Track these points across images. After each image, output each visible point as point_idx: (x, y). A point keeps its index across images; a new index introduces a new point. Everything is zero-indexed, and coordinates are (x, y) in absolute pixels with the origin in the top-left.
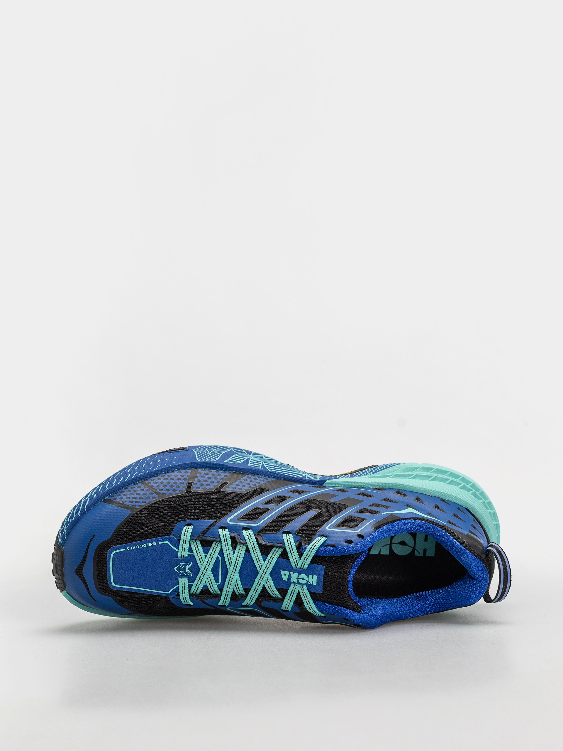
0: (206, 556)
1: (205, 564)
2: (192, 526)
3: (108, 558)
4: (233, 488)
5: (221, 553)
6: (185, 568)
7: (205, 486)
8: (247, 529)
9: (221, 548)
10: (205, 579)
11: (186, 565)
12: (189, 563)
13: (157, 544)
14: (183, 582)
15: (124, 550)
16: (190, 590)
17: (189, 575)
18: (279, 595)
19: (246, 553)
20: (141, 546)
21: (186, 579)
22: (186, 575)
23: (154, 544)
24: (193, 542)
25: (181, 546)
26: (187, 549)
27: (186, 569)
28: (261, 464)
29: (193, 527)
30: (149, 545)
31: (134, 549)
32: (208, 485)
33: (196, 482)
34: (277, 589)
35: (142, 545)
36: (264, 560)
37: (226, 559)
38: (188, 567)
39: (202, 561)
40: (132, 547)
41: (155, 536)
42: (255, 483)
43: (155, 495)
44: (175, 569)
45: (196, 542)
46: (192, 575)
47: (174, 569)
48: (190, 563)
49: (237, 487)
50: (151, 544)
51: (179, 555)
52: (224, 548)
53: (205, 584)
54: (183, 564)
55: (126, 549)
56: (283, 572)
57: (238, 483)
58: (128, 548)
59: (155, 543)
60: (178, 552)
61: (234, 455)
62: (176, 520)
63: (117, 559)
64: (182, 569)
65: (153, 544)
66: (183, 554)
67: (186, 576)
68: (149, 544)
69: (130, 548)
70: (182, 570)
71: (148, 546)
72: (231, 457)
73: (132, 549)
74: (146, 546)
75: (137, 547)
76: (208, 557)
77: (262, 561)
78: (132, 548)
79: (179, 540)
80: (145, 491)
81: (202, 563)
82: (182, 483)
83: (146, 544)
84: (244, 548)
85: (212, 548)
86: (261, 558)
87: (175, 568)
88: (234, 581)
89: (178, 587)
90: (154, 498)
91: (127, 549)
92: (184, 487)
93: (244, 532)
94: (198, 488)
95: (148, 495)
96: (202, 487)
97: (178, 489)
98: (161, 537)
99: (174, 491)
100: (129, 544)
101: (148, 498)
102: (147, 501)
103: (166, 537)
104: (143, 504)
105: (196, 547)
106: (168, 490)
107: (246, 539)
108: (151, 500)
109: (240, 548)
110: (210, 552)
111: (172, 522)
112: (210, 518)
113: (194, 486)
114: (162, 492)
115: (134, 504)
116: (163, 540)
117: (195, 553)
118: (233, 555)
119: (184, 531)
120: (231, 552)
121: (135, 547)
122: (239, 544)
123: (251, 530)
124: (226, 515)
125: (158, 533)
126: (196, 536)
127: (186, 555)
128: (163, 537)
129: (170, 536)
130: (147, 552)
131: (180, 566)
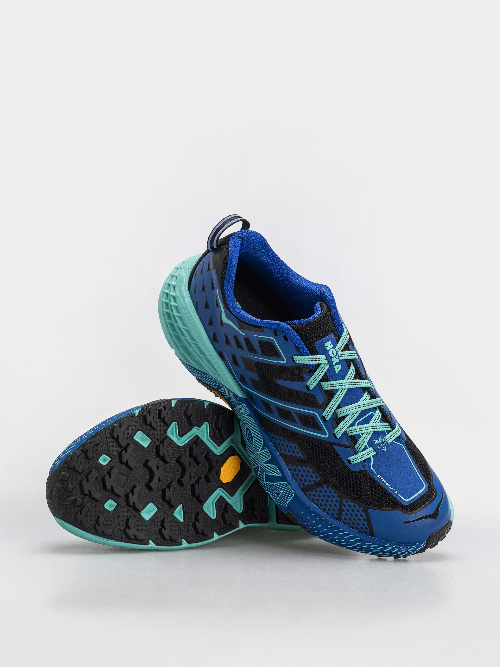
0: (362, 434)
1: (368, 431)
2: (349, 459)
3: (412, 502)
4: (298, 453)
5: (353, 424)
7: (311, 473)
8: (324, 419)
9: (349, 427)
10: (377, 424)
11: (378, 444)
12: (375, 443)
13: (378, 474)
14: (389, 439)
15: (398, 494)
16: (390, 431)
17: (382, 438)
18: (352, 366)
19: (341, 406)
21: (386, 438)
22: (384, 440)
24: (359, 450)
25: (368, 457)
26: (367, 451)
27: (380, 442)
28: (262, 451)
31: (393, 488)
32: (309, 472)
33: (313, 483)
34: (349, 368)
35: (386, 484)
37: (355, 418)
38: (378, 442)
39: (368, 434)
40: (393, 490)
41: (374, 481)
42: (282, 442)
43: (344, 503)
44: (385, 450)
45: (357, 448)
46: (381, 436)
47: (385, 451)
48: (374, 442)
49: (295, 451)
51: (374, 453)
52: (348, 425)
53: (380, 422)
54: (378, 447)
55: (397, 494)
56: (337, 371)
57: (291, 453)
58: (395, 492)
60: (373, 456)
61: (269, 474)
62: (352, 474)
63: (408, 495)
64: (382, 445)
65: (380, 477)
66: (372, 451)
67: (384, 439)
69: (395, 491)
70: (383, 444)
71: (384, 480)
72: (273, 475)
73: (394, 489)
74: (385, 481)
75: (390, 486)
76: (362, 432)
77: (340, 391)
78: (393, 489)
79: (364, 461)
80: (346, 512)
82: (321, 491)
83: (384, 482)
84: (338, 410)
85: (354, 434)
86: (338, 394)
88: (365, 402)
89: (394, 440)
90: (346, 502)
91: (397, 492)
92: (323, 488)
93: (328, 419)
94: (316, 477)
95: (348, 507)
96: (314, 475)
97: (328, 490)
98: (372, 475)
99: (330, 492)
100: (392, 494)
101: (350, 506)
102: (352, 504)
103: (368, 471)
104: (357, 506)
105: (361, 445)
106: (334, 497)
107: (331, 414)
108: (349, 502)
109: (341, 413)
110: (357, 433)
111: (355, 475)
112: (334, 451)
113: (317, 481)
114: (339, 500)
115: (361, 512)
116: (372, 472)
117: (366, 443)
118: (349, 415)
119: (356, 462)
120: (348, 417)
121: (391, 488)
122: (339, 416)
123: (323, 415)
124: (324, 441)
125: (370, 479)
126: (354, 450)
127: (371, 449)
128: (371, 474)
129: (366, 469)
130: (388, 477)
131: (381, 447)
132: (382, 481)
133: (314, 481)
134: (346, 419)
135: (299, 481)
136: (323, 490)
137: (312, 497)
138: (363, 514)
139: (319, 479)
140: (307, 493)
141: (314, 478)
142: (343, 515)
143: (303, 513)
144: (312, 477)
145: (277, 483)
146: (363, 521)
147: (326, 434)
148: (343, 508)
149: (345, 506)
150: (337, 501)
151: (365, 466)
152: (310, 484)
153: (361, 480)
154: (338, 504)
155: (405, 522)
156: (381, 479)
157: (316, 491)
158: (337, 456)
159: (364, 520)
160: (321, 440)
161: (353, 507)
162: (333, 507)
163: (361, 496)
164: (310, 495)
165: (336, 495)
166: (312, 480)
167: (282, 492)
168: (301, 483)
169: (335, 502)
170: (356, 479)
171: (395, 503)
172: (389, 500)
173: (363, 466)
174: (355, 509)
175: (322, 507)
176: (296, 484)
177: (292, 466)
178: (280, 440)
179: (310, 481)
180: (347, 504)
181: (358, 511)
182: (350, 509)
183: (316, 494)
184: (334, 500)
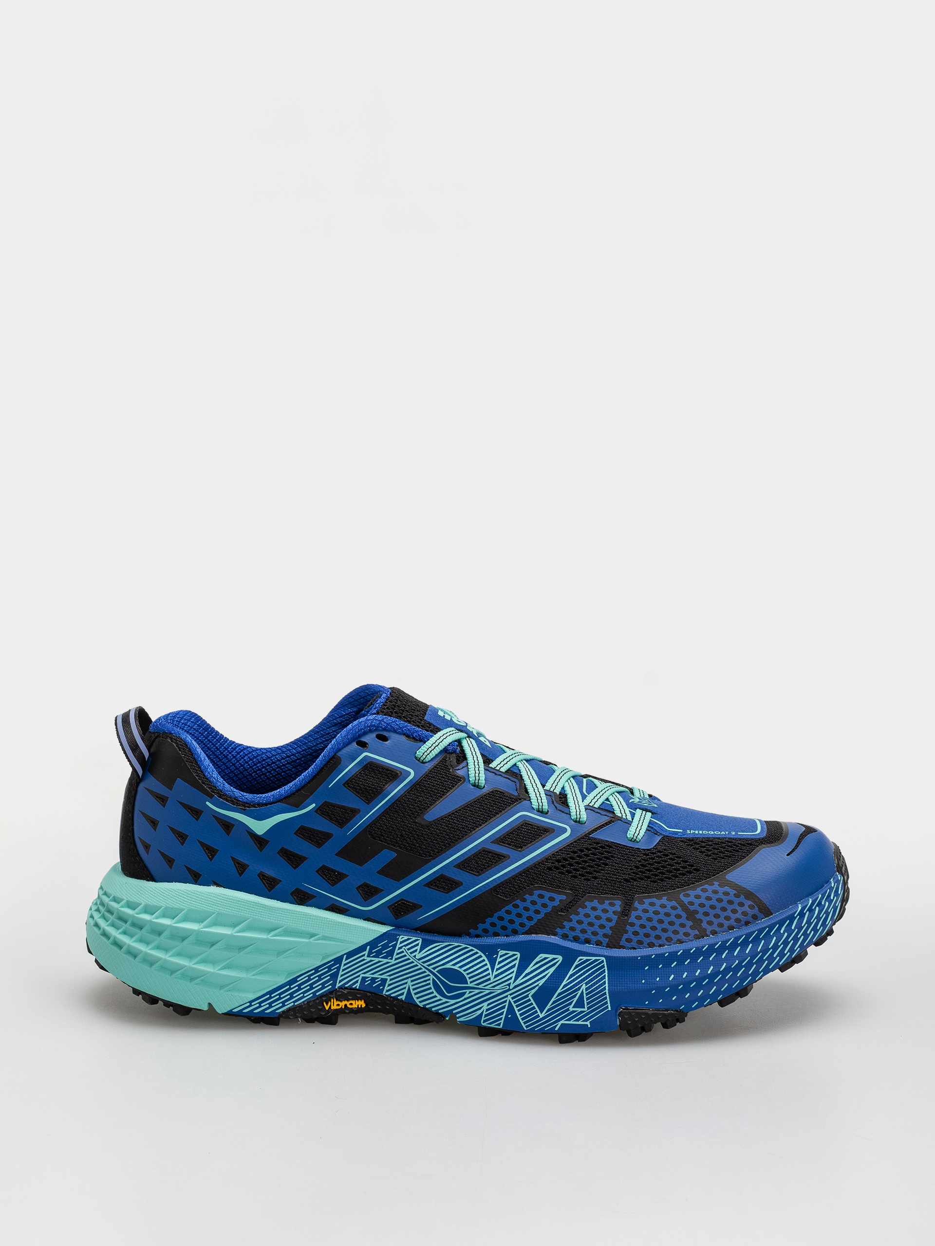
0: (608, 800)
2: (628, 838)
4: (552, 899)
5: (584, 794)
7: (601, 907)
8: (541, 812)
9: (583, 799)
12: (635, 802)
13: (685, 830)
15: (739, 833)
19: (544, 781)
23: (690, 831)
24: (628, 819)
25: (647, 821)
26: (638, 816)
28: (495, 970)
29: (627, 836)
30: (699, 832)
31: (723, 832)
32: (594, 909)
33: (615, 918)
36: (516, 765)
37: (575, 787)
40: (726, 833)
41: (690, 840)
42: (514, 911)
43: (686, 900)
45: (623, 817)
48: (632, 802)
49: (546, 900)
50: (694, 832)
51: (649, 814)
52: (579, 797)
55: (736, 834)
57: (544, 911)
58: (733, 834)
60: (651, 817)
61: (540, 985)
62: (653, 853)
65: (692, 832)
66: (644, 813)
69: (730, 833)
72: (547, 977)
76: (605, 797)
79: (649, 827)
80: (701, 910)
82: (639, 918)
85: (599, 804)
86: (522, 769)
90: (688, 896)
91: (734, 832)
92: (636, 909)
93: (546, 807)
94: (612, 905)
95: (697, 902)
96: (606, 905)
97: (646, 906)
98: (679, 836)
99: (652, 904)
100: (731, 838)
101: (698, 897)
102: (698, 891)
103: (669, 835)
104: (706, 886)
105: (623, 812)
106: (663, 906)
107: (544, 797)
108: (692, 893)
109: (554, 789)
110: (601, 801)
111: (660, 852)
112: (599, 842)
113: (619, 909)
114: (674, 903)
115: (721, 890)
116: (675, 833)
117: (626, 809)
118: (564, 786)
119: (642, 835)
120: (567, 790)
121: (721, 833)
122: (556, 793)
123: (534, 807)
124: (571, 843)
125: (684, 841)
126: (622, 821)
127: (639, 811)
128: (676, 836)
129: (664, 835)
130: (700, 828)
133: (615, 913)
134: (568, 793)
135: (594, 939)
136: (640, 913)
137: (635, 939)
138: (727, 889)
139: (618, 903)
140: (623, 942)
141: (611, 909)
142: (701, 921)
143: (643, 981)
144: (605, 911)
145: (564, 983)
146: (737, 901)
147: (565, 830)
148: (692, 908)
149: (691, 903)
150: (674, 908)
151: (658, 832)
152: (613, 924)
154: (680, 911)
156: (696, 833)
157: (632, 925)
159: (735, 896)
161: (704, 895)
163: (698, 870)
164: (629, 940)
165: (664, 900)
166: (610, 915)
167: (584, 987)
168: (600, 938)
169: (673, 913)
170: (666, 855)
171: (749, 844)
173: (657, 834)
174: (709, 894)
177: (563, 927)
178: (508, 912)
179: (609, 920)
180: (692, 899)
181: (715, 892)
182: (703, 900)
183: (637, 928)
184: (668, 909)
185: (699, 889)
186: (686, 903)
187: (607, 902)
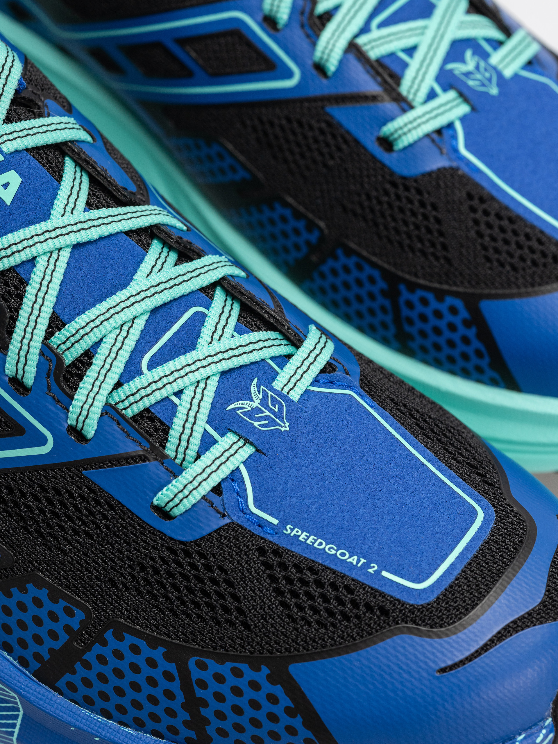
0: (179, 393)
1: (198, 376)
2: (155, 502)
3: (446, 584)
5: (131, 371)
6: (257, 410)
7: (49, 605)
8: (17, 386)
9: (118, 385)
10: (226, 343)
11: (252, 414)
12: (238, 412)
13: (283, 523)
14: (290, 385)
15: (385, 574)
16: (289, 356)
17: (262, 387)
18: (69, 166)
19: (65, 318)
20: (330, 549)
21: (278, 385)
22: (270, 393)
23: (292, 530)
24: (184, 459)
25: (225, 471)
26: (215, 451)
27: (256, 403)
29: (155, 499)
30: (308, 537)
31: (356, 558)
32: (38, 603)
33: (64, 637)
34: (59, 179)
35: (327, 549)
36: (32, 261)
37: (130, 344)
38: (248, 405)
39: (199, 390)
40: (357, 563)
41: (277, 552)
43: (196, 673)
44: (285, 427)
45: (176, 452)
46: (255, 381)
47: (288, 429)
48: (235, 409)
50: (299, 536)
51: (248, 451)
52: (113, 377)
53: (235, 334)
54: (256, 424)
55: (378, 572)
56: (7, 196)
58: (371, 571)
59: (289, 531)
60: (244, 463)
62: (187, 554)
63: (423, 564)
64: (267, 413)
65: (294, 532)
66: (235, 447)
67: (272, 389)
68: (306, 540)
69: (367, 566)
70: (270, 410)
71: (312, 537)
73: (363, 561)
74: (319, 540)
75: (343, 554)
76: (176, 387)
77: (41, 263)
78: (358, 561)
79: (217, 490)
80: (214, 705)
81: (202, 385)
82: (102, 660)
83: (316, 545)
84: (59, 337)
85: (147, 402)
86: (36, 278)
87: (283, 429)
88: (155, 278)
89: (312, 384)
90: (203, 667)
91: (376, 568)
92: (104, 643)
93: (29, 380)
94: (69, 613)
95: (214, 686)
96: (59, 608)
97: (123, 647)
98: (262, 535)
99: (135, 649)
100: (360, 579)
101: (219, 678)
102: (225, 669)
103: (245, 525)
104: (244, 667)
105: (185, 437)
106: (152, 663)
107: (34, 357)
108: (213, 666)
109: (73, 344)
110: (158, 396)
111: (202, 555)
112: (92, 491)
113: (76, 627)
114: (172, 668)
115: (267, 688)
116: (261, 523)
117: (202, 424)
118: (104, 340)
119: (187, 504)
120: (103, 350)
121: (350, 557)
122: (69, 358)
123: (7, 372)
124: (45, 468)
125: (262, 551)
126: (163, 464)
127: (231, 438)
128: (257, 531)
129: (235, 518)
130: (326, 523)
131: (267, 422)
132: (308, 542)
133: (68, 629)
134: (98, 361)
136: (107, 651)
138: (278, 690)
139: (80, 615)
140: (61, 683)
141: (65, 620)
142: (208, 723)
144: (53, 616)
146: (286, 720)
147: (43, 441)
148: (199, 692)
149: (203, 684)
150: (168, 676)
151: (224, 509)
152: (57, 645)
153: (228, 566)
154: (175, 687)
155: (443, 670)
156: (301, 538)
157: (87, 666)
158: (111, 507)
159: (288, 711)
160: (36, 469)
161: (231, 680)
162: (165, 703)
163: (247, 627)
164: (72, 687)
165: (158, 654)
166: (58, 627)
168: (28, 654)
169: (164, 684)
170: (208, 568)
171: (384, 612)
172: (355, 604)
173: (219, 512)
174: (242, 683)
175: (128, 718)
176: (12, 664)
179: (53, 635)
180: (207, 676)
181: (255, 686)
182: (225, 689)
183: (92, 676)
184: (157, 674)
185: (229, 665)
186: (194, 679)
187: (62, 603)
